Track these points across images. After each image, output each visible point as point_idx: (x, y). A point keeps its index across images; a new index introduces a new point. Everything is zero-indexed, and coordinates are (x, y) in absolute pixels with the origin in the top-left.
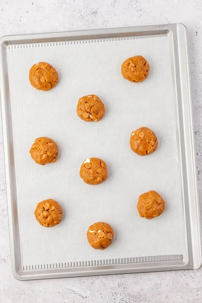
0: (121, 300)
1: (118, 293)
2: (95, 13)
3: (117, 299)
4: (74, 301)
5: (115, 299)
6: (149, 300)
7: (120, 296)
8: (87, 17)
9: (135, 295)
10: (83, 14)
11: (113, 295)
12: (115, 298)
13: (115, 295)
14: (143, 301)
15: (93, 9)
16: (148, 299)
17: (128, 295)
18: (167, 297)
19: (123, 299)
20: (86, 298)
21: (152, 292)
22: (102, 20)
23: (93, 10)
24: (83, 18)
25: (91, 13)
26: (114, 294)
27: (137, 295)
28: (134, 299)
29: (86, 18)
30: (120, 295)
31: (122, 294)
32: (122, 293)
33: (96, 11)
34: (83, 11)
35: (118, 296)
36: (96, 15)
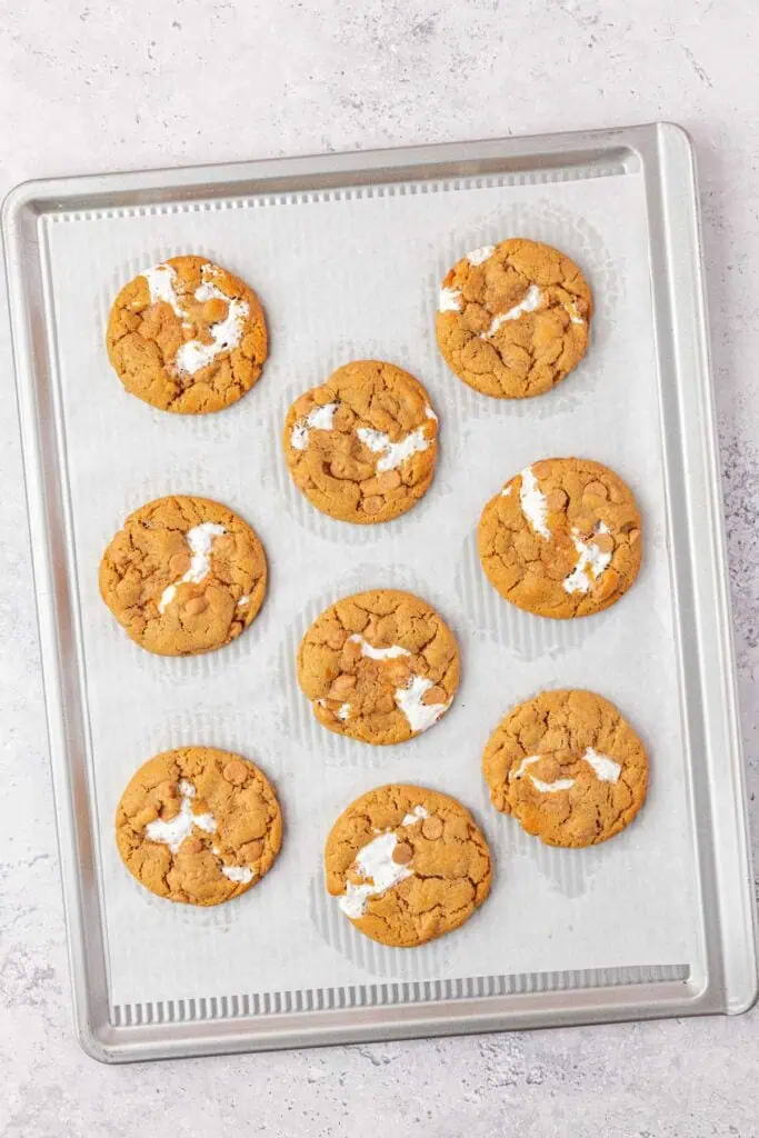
0: (513, 1073)
1: (499, 1047)
2: (426, 29)
3: (499, 1068)
4: (343, 1074)
5: (489, 1069)
6: (613, 1074)
7: (509, 1059)
8: (397, 44)
9: (562, 1055)
10: (380, 33)
11: (483, 1055)
12: (491, 1065)
13: (492, 1055)
14: (589, 1075)
15: (417, 16)
16: (608, 1069)
17: (537, 1055)
18: (676, 1062)
19: (518, 1070)
20: (387, 1062)
21: (622, 1046)
22: (452, 55)
23: (420, 20)
24: (380, 47)
25: (411, 29)
26: (486, 1052)
27: (568, 1055)
28: (559, 1068)
29: (393, 48)
30: (509, 1055)
31: (517, 1050)
32: (515, 1047)
33: (431, 23)
34: (381, 22)
35: (500, 1058)
36: (429, 37)
